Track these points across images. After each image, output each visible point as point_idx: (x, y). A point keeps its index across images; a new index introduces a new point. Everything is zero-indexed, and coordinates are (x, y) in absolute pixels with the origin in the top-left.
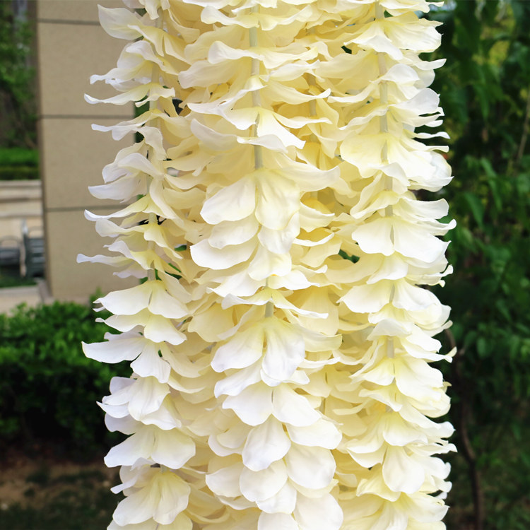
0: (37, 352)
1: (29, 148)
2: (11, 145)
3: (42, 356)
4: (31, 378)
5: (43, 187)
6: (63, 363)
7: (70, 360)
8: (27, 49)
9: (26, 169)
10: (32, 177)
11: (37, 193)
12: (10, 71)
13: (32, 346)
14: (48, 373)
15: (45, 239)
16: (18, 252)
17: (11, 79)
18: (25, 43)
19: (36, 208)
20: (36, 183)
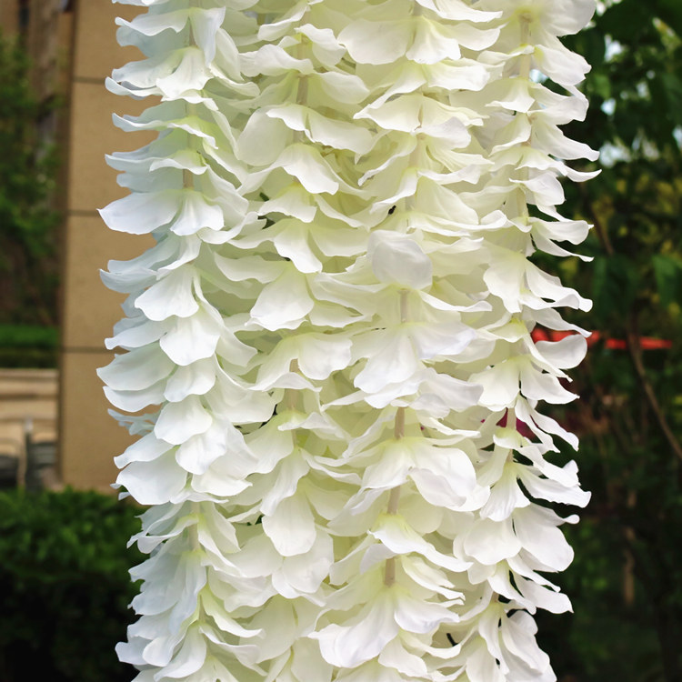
0: (34, 548)
1: (43, 324)
2: (17, 319)
3: (42, 554)
4: (20, 586)
5: (60, 381)
6: (73, 564)
7: (83, 562)
8: (52, 184)
9: (36, 354)
10: (43, 364)
11: (51, 388)
12: (25, 215)
13: (27, 537)
14: (49, 579)
15: (57, 444)
16: (15, 462)
17: (26, 225)
18: (49, 175)
19: (48, 410)
20: (50, 374)
